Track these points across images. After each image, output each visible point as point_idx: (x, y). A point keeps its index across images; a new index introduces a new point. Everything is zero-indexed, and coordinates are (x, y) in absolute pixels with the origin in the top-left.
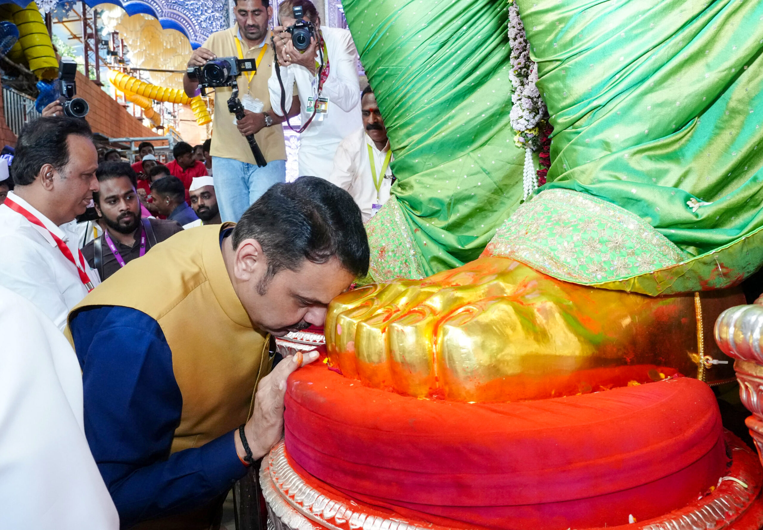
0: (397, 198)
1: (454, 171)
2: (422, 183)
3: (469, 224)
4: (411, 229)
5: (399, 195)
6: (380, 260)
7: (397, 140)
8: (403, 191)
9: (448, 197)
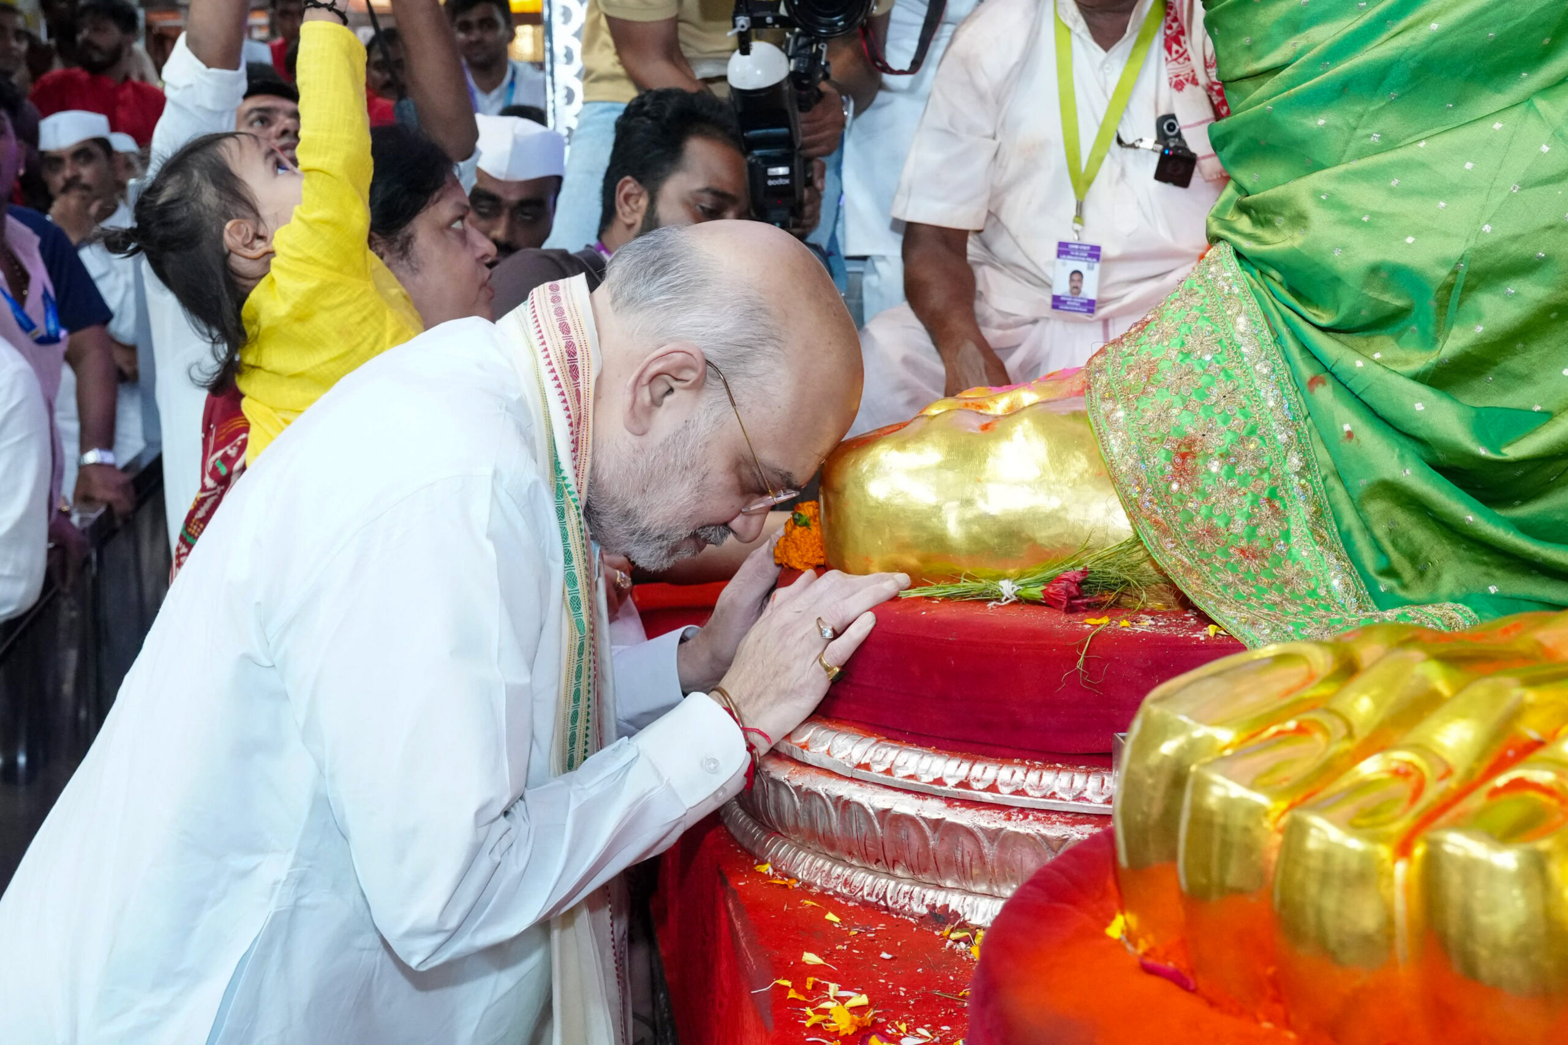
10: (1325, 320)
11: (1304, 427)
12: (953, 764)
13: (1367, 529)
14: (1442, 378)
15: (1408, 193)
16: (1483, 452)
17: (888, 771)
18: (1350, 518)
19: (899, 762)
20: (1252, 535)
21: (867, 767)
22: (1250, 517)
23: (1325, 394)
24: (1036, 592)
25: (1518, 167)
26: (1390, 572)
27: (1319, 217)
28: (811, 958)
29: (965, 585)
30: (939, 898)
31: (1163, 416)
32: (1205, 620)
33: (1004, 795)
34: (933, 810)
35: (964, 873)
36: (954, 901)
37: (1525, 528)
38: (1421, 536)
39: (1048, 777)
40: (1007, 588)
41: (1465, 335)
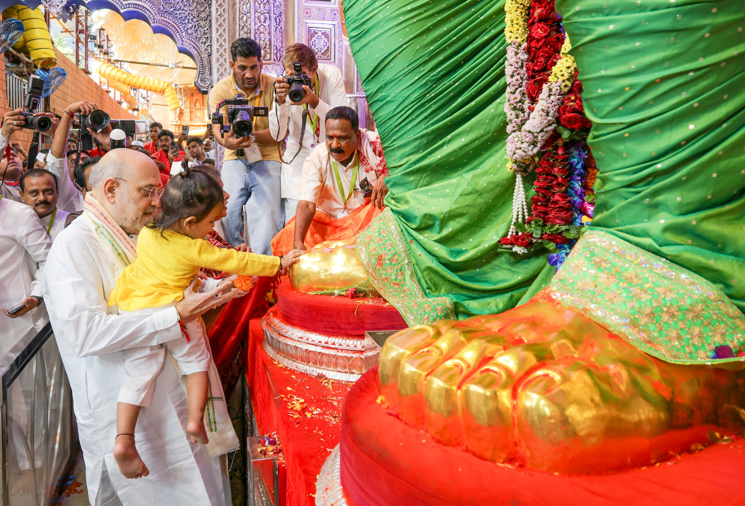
0: (392, 210)
1: (448, 190)
2: (418, 199)
3: (459, 238)
4: (406, 240)
5: (394, 208)
6: (378, 267)
7: (394, 158)
8: (397, 204)
9: (442, 214)
10: (414, 226)
11: (408, 252)
12: (324, 337)
13: (424, 277)
14: (441, 241)
15: (432, 197)
16: (452, 260)
17: (307, 339)
18: (420, 275)
19: (310, 337)
20: (396, 280)
21: (302, 338)
22: (396, 274)
23: (414, 246)
24: (344, 293)
25: (460, 191)
26: (429, 288)
27: (412, 203)
28: (289, 388)
29: (326, 291)
30: (320, 371)
31: (375, 249)
32: (385, 301)
33: (337, 346)
34: (319, 349)
35: (328, 365)
36: (324, 372)
37: (462, 277)
38: (437, 279)
39: (348, 341)
40: (336, 292)
41: (446, 231)
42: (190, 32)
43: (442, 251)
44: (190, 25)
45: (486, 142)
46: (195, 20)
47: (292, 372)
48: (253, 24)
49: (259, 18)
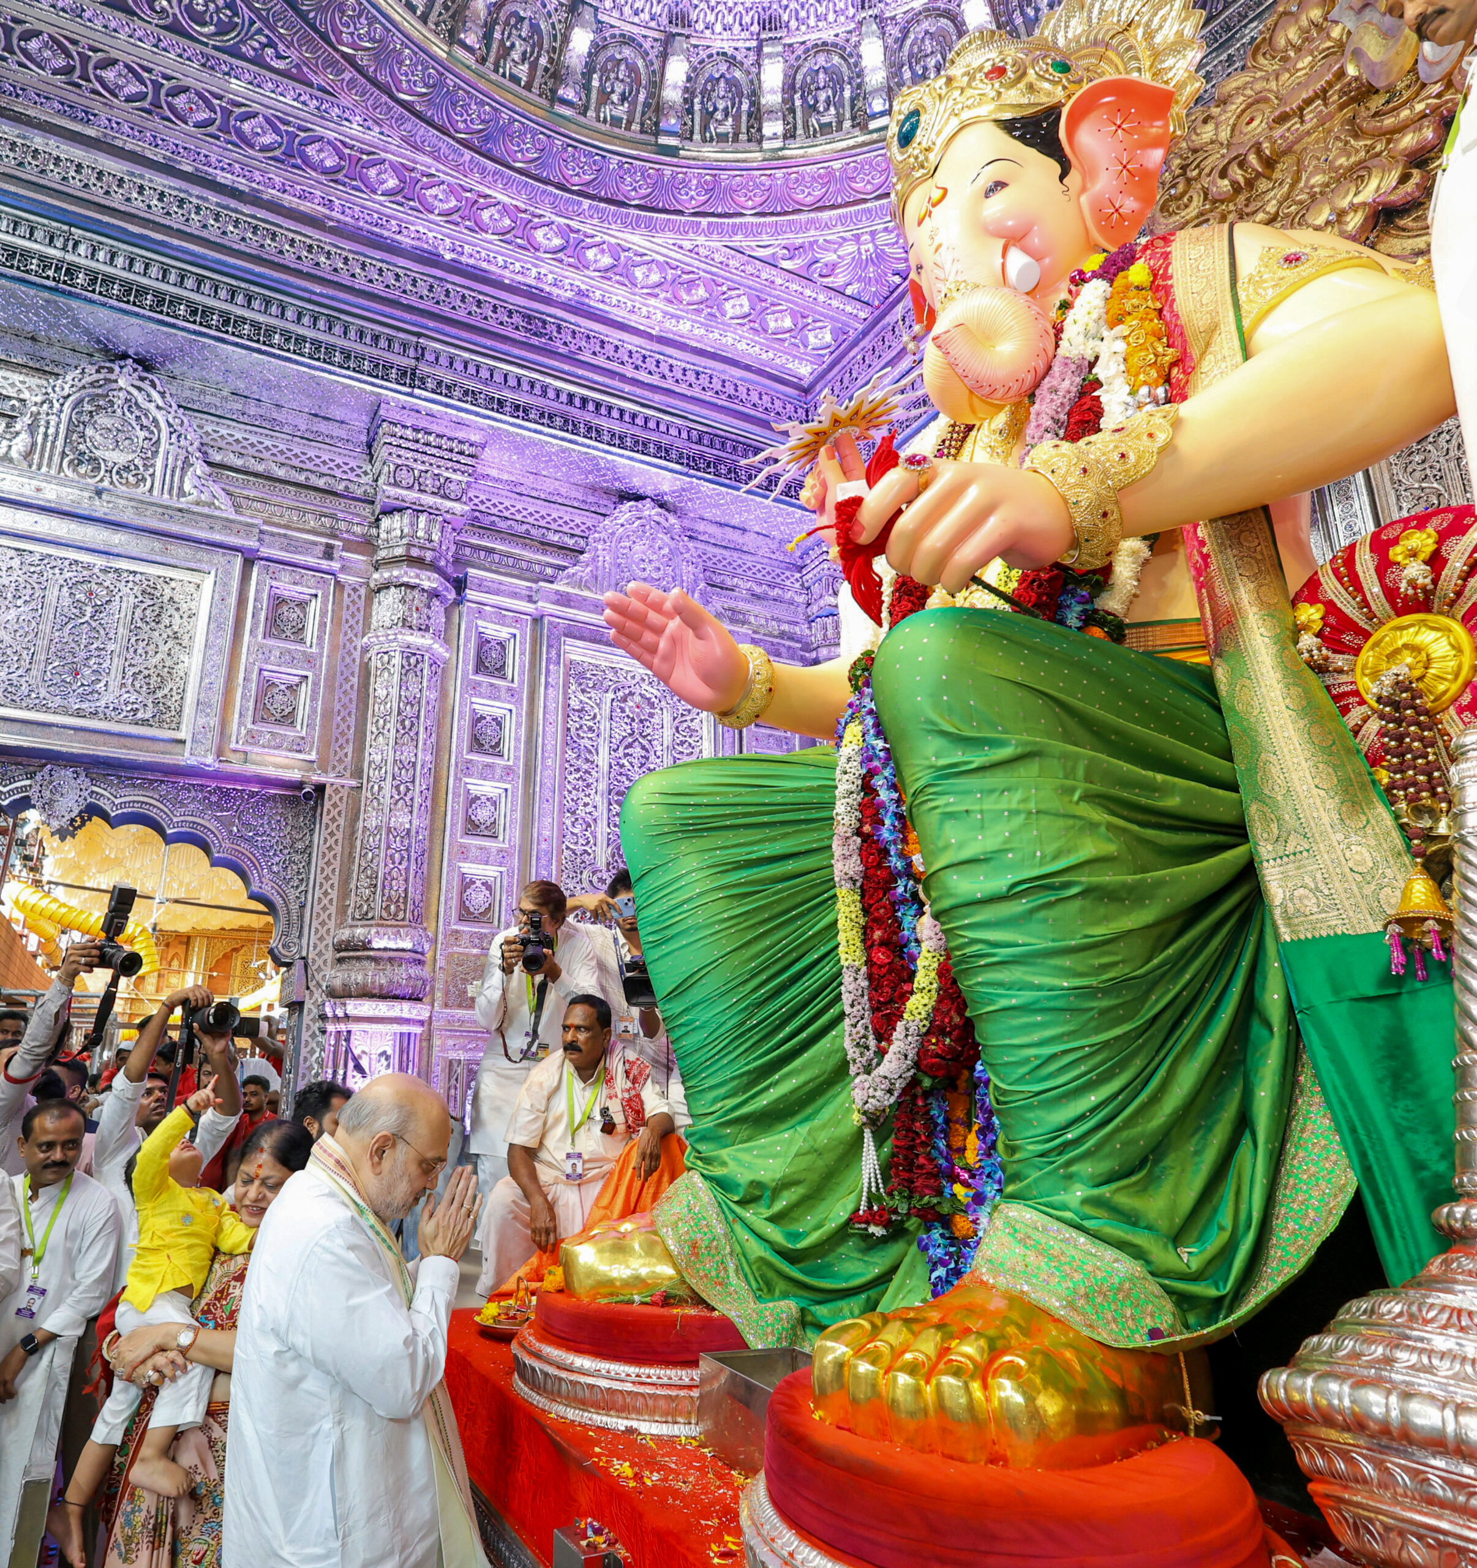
10: (736, 1199)
11: (730, 1234)
12: (633, 1368)
13: (753, 1273)
14: (772, 1219)
15: (758, 1156)
16: (790, 1246)
17: (609, 1373)
18: (747, 1270)
19: (612, 1369)
20: (718, 1277)
21: (599, 1371)
22: (717, 1270)
23: (738, 1227)
24: (648, 1300)
25: (794, 1150)
26: (760, 1289)
27: (731, 1163)
28: (597, 1450)
29: (621, 1298)
30: (629, 1423)
31: (687, 1232)
32: (714, 1309)
33: (654, 1379)
34: (629, 1387)
35: (638, 1411)
36: (635, 1424)
37: (802, 1271)
38: (771, 1274)
39: (668, 1372)
40: (637, 1298)
41: (780, 1205)
42: (275, 868)
43: (774, 1233)
44: (277, 859)
45: (821, 1085)
46: (286, 851)
47: (584, 1426)
48: (382, 865)
49: (392, 857)
